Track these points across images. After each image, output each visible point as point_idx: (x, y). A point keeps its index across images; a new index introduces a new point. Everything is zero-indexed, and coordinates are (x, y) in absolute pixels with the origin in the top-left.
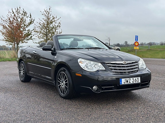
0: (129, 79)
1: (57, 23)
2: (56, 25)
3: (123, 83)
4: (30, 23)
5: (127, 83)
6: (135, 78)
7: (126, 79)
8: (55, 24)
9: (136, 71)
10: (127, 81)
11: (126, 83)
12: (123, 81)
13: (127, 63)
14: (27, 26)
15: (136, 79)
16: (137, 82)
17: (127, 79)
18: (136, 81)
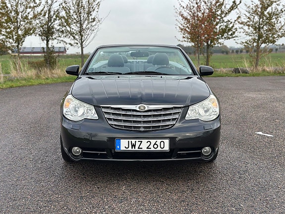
0: (137, 141)
1: (281, 4)
2: (279, 8)
3: (123, 148)
4: (232, 8)
5: (133, 149)
6: (153, 141)
7: (130, 141)
8: (277, 7)
9: (169, 125)
10: (133, 146)
11: (130, 149)
12: (124, 145)
13: (146, 109)
14: (226, 13)
15: (158, 143)
16: (159, 149)
17: (133, 141)
18: (156, 146)
